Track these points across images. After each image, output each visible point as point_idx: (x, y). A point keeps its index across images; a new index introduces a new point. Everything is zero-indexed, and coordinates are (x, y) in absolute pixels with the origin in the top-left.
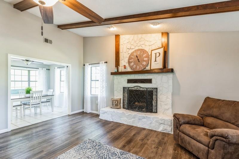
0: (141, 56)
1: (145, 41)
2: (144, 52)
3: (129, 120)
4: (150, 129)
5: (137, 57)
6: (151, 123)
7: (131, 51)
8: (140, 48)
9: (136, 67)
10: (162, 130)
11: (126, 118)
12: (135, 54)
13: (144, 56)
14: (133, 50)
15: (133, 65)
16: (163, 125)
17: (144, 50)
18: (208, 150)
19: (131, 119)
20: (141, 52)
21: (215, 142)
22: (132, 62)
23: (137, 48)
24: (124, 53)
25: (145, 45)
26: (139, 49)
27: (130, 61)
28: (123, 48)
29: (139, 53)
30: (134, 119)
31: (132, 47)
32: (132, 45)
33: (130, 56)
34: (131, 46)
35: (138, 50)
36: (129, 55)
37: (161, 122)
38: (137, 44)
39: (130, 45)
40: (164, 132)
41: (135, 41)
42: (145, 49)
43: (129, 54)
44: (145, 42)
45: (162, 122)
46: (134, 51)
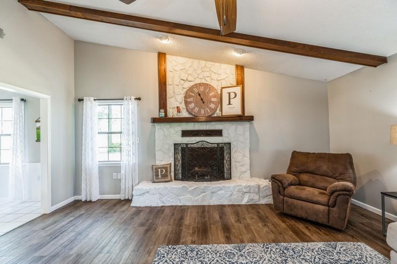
0: (205, 94)
1: (211, 72)
2: (211, 89)
3: (196, 196)
4: (230, 203)
5: (199, 95)
6: (231, 195)
7: (188, 85)
8: (203, 81)
9: (199, 111)
10: (247, 202)
11: (189, 196)
12: (196, 90)
13: (211, 94)
14: (192, 84)
15: (194, 108)
16: (248, 194)
17: (210, 85)
18: (329, 209)
19: (199, 196)
20: (205, 89)
21: (336, 199)
22: (190, 103)
23: (198, 81)
24: (175, 86)
25: (212, 79)
26: (203, 83)
27: (189, 100)
28: (173, 77)
29: (202, 89)
30: (204, 194)
31: (190, 78)
32: (189, 74)
33: (186, 93)
34: (188, 76)
35: (200, 84)
36: (185, 90)
37: (245, 190)
38: (199, 75)
39: (186, 75)
40: (250, 203)
41: (195, 70)
42: (212, 84)
43: (184, 88)
44: (210, 74)
45: (247, 190)
46: (193, 86)
